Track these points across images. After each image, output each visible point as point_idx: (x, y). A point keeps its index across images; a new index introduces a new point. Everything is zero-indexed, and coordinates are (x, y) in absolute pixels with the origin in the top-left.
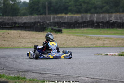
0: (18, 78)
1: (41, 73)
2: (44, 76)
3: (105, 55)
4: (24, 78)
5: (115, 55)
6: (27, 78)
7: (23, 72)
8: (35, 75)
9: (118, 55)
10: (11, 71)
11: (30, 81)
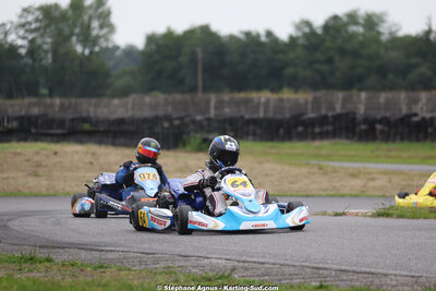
0: (31, 259)
1: (102, 251)
2: (109, 256)
3: (337, 215)
4: (49, 260)
5: (365, 215)
6: (57, 261)
7: (53, 248)
8: (83, 254)
9: (373, 216)
10: (21, 245)
11: (63, 265)
